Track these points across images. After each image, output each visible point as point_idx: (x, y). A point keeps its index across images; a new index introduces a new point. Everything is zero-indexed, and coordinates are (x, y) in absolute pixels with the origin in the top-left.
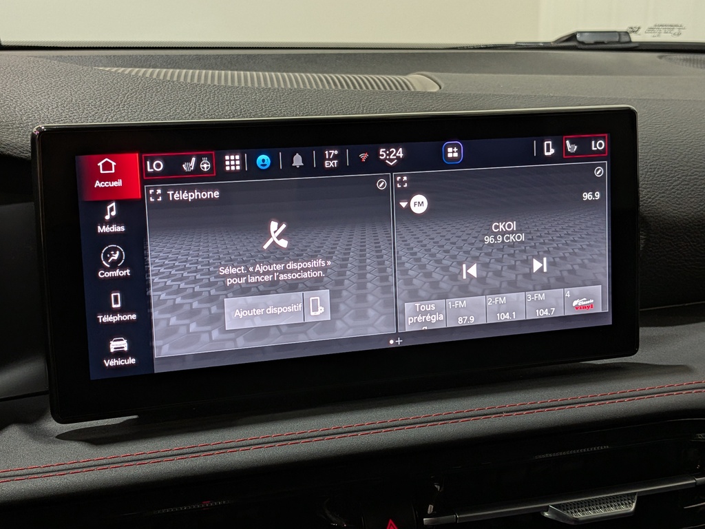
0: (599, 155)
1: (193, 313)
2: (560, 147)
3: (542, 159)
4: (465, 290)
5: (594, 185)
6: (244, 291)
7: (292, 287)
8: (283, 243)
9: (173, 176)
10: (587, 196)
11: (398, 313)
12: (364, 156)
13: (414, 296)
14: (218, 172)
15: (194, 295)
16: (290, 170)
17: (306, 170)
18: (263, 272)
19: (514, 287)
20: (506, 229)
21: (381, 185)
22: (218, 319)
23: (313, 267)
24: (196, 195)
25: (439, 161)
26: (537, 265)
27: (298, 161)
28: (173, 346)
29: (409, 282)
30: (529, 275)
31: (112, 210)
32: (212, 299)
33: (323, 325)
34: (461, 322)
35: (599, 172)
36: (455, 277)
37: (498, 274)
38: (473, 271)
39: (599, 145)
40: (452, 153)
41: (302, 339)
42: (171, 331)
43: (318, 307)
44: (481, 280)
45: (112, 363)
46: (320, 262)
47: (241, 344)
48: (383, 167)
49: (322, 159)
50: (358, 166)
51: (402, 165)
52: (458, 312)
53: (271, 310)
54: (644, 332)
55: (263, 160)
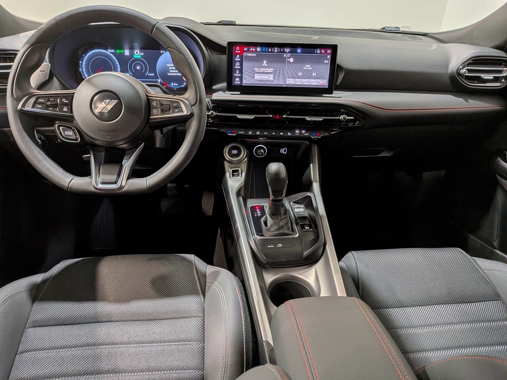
0: (329, 54)
1: (250, 76)
2: (321, 51)
3: (317, 53)
4: (299, 78)
5: (327, 59)
6: (258, 73)
7: (267, 73)
8: (266, 65)
9: (248, 51)
10: (325, 62)
11: (285, 81)
12: (282, 50)
13: (289, 77)
14: (256, 51)
15: (250, 73)
16: (268, 52)
17: (271, 52)
18: (262, 70)
19: (308, 78)
20: (308, 67)
21: (285, 56)
22: (254, 77)
23: (271, 70)
24: (252, 55)
25: (296, 52)
26: (314, 74)
27: (270, 50)
28: (246, 81)
29: (288, 75)
30: (312, 76)
31: (238, 56)
32: (253, 74)
33: (271, 81)
34: (297, 83)
35: (329, 57)
36: (297, 75)
37: (306, 75)
38: (301, 74)
39: (329, 51)
40: (299, 51)
41: (268, 83)
42: (246, 78)
43: (271, 77)
44: (302, 76)
45: (236, 82)
46: (272, 69)
47: (257, 82)
48: (285, 52)
49: (274, 50)
50: (280, 52)
51: (289, 52)
52: (297, 81)
53: (263, 77)
54: (334, 92)
55: (264, 49)
